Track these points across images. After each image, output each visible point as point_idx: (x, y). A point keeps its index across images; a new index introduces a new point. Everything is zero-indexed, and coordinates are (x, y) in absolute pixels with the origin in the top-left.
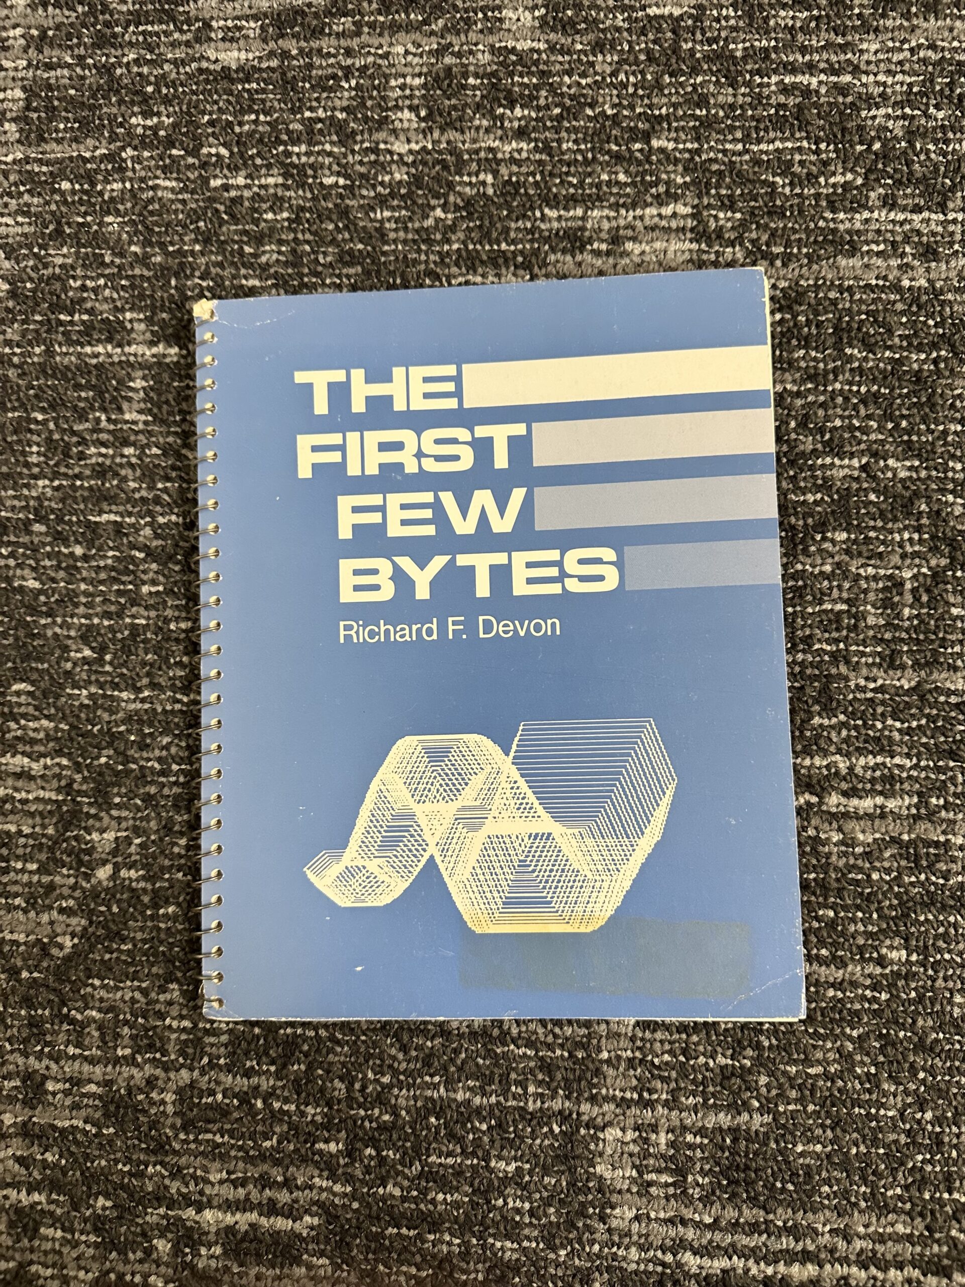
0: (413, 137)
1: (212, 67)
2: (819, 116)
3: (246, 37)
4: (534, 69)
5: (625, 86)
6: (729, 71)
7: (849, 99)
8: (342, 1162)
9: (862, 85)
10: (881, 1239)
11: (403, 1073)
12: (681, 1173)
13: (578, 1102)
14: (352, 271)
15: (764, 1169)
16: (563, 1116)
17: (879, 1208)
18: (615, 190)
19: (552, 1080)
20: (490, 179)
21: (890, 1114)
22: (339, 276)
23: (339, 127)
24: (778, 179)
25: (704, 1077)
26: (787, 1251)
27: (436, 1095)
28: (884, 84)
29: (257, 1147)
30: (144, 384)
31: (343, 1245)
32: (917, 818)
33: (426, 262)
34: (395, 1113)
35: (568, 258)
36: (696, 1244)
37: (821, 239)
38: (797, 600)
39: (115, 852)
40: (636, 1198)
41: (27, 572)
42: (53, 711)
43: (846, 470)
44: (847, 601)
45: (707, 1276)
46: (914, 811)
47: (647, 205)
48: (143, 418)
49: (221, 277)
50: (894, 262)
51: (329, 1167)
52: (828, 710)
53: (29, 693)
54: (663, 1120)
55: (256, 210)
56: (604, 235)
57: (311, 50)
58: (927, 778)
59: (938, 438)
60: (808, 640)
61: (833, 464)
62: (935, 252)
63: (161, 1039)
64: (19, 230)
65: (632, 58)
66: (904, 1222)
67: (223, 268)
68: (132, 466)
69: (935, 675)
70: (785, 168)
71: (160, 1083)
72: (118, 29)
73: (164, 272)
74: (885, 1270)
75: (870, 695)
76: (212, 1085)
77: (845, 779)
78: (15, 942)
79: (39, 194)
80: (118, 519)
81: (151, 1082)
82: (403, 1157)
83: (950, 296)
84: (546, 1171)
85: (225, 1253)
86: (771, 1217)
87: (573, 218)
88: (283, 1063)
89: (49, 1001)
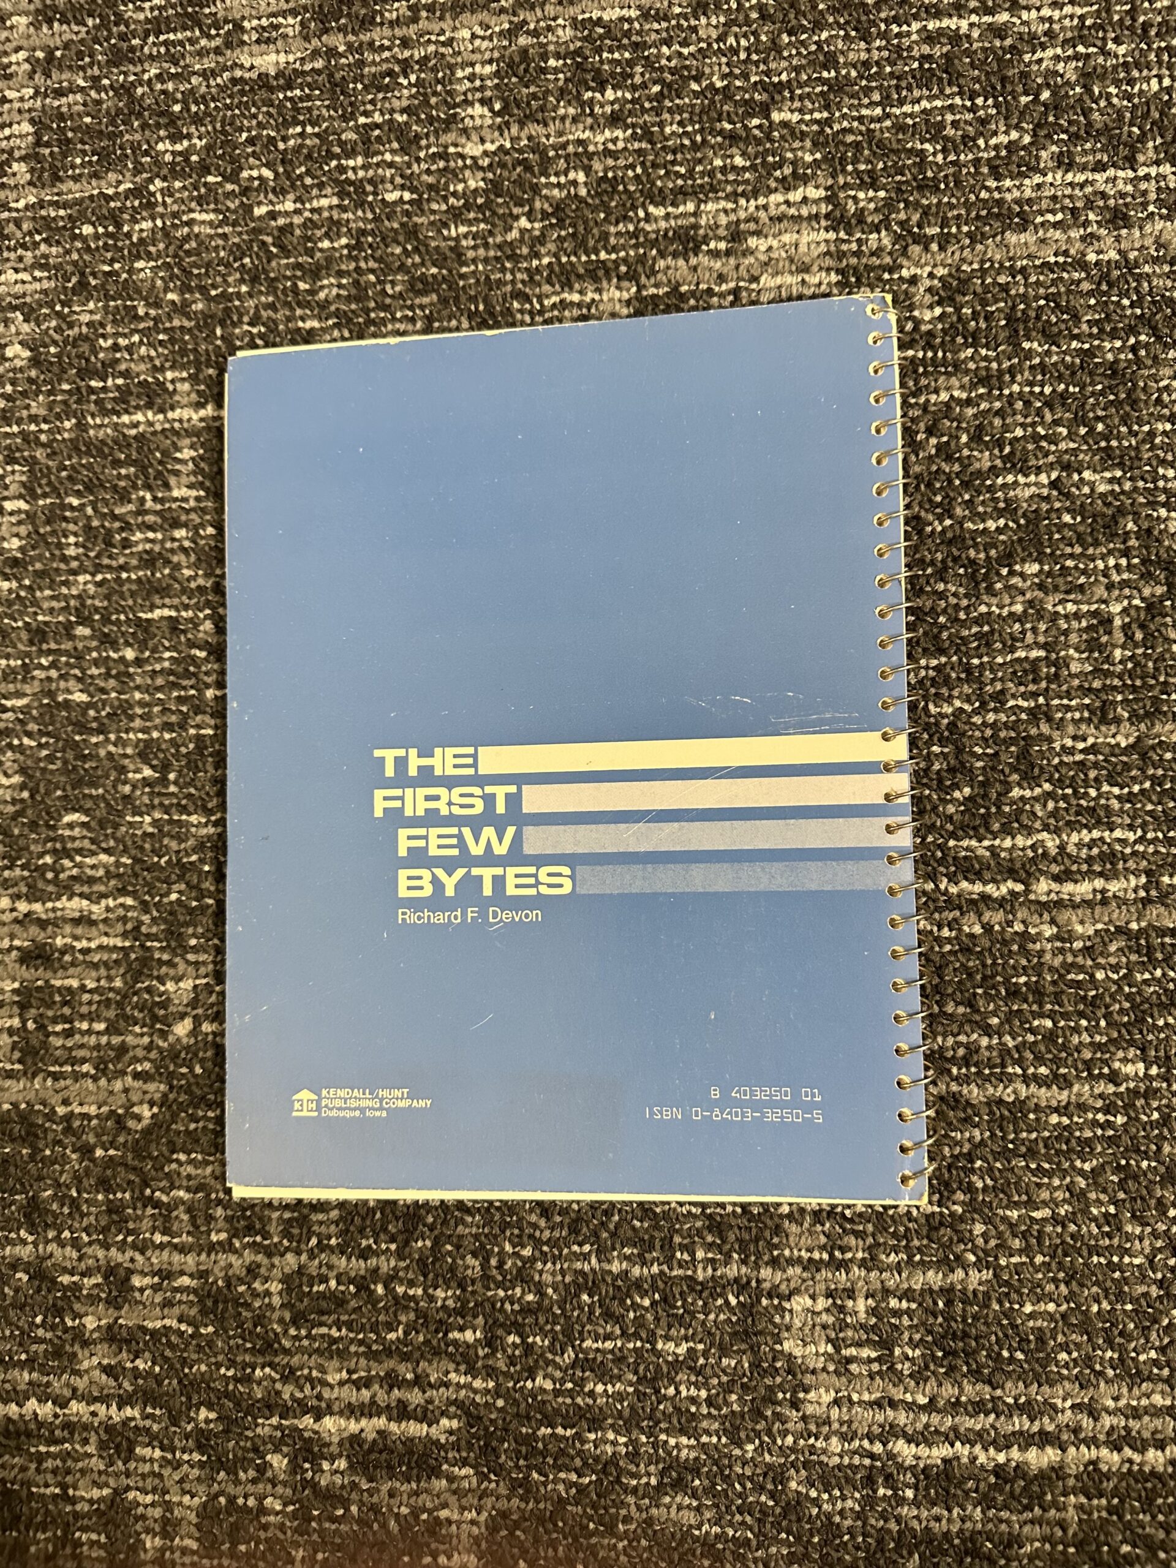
0: (488, 137)
1: (247, 75)
2: (972, 64)
3: (285, 36)
4: (625, 41)
5: (735, 51)
6: (859, 21)
7: (1008, 42)
8: (481, 1353)
9: (1023, 23)
10: (1136, 1413)
11: (547, 1243)
12: (886, 1345)
13: (757, 1267)
14: (426, 300)
15: (987, 1337)
16: (740, 1285)
17: (1131, 1376)
18: (731, 177)
19: (724, 1241)
20: (581, 177)
21: (1137, 1261)
22: (411, 308)
23: (399, 132)
24: (927, 146)
25: (907, 1229)
26: (1021, 1433)
27: (587, 1268)
28: (1050, 20)
29: (380, 1340)
30: (193, 453)
31: (489, 1451)
32: (1147, 901)
33: (513, 282)
34: (541, 1294)
35: (681, 262)
36: (909, 1430)
37: (984, 213)
38: (983, 650)
39: (194, 1003)
40: (834, 1378)
41: (72, 684)
42: (112, 843)
43: (1033, 489)
44: (1045, 646)
45: (926, 1467)
46: (1142, 894)
47: (771, 191)
48: (194, 493)
49: (274, 322)
50: (1075, 234)
51: (466, 1359)
52: (1029, 778)
53: (84, 825)
54: (861, 1283)
55: (309, 239)
56: (722, 232)
57: (361, 44)
58: (1156, 852)
59: (1144, 441)
60: (1000, 697)
61: (1016, 482)
62: (1125, 217)
63: (260, 1219)
64: (37, 286)
65: (741, 17)
66: (1162, 1392)
67: (276, 310)
68: (185, 551)
69: (1158, 728)
70: (935, 131)
71: (263, 1271)
72: (136, 42)
73: (206, 321)
74: (1142, 1451)
75: (1079, 757)
76: (324, 1270)
77: (1055, 860)
78: (86, 1116)
79: (58, 242)
80: (173, 614)
81: (252, 1271)
82: (552, 1344)
83: (1147, 269)
84: (724, 1351)
85: (351, 1466)
86: (999, 1392)
87: (683, 215)
88: (406, 1238)
89: (130, 1182)
